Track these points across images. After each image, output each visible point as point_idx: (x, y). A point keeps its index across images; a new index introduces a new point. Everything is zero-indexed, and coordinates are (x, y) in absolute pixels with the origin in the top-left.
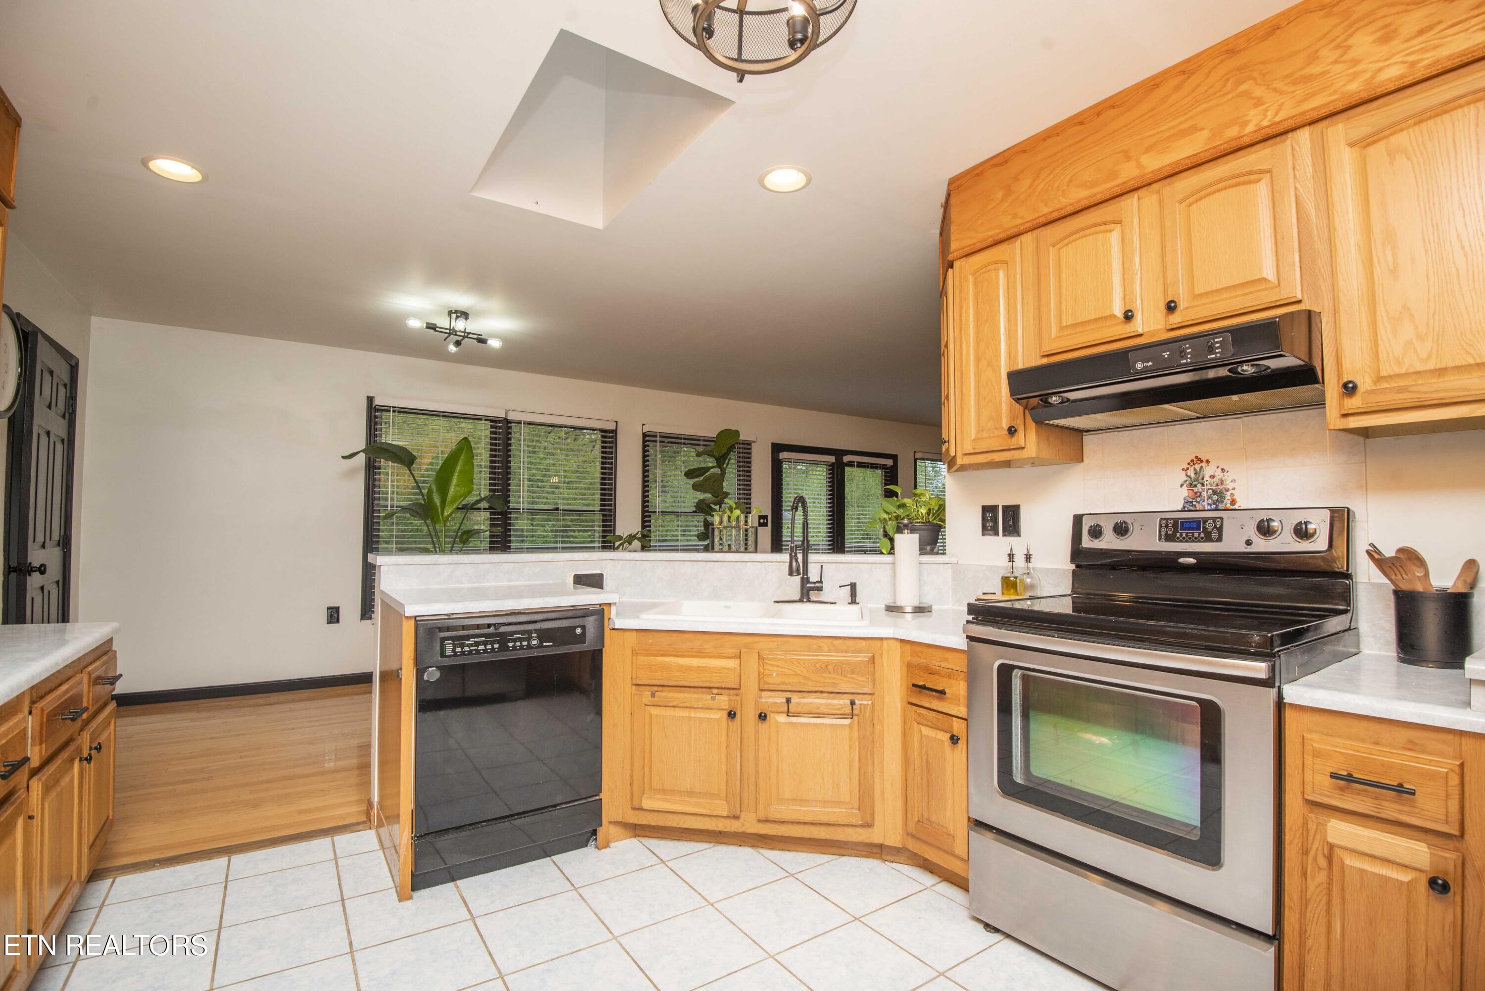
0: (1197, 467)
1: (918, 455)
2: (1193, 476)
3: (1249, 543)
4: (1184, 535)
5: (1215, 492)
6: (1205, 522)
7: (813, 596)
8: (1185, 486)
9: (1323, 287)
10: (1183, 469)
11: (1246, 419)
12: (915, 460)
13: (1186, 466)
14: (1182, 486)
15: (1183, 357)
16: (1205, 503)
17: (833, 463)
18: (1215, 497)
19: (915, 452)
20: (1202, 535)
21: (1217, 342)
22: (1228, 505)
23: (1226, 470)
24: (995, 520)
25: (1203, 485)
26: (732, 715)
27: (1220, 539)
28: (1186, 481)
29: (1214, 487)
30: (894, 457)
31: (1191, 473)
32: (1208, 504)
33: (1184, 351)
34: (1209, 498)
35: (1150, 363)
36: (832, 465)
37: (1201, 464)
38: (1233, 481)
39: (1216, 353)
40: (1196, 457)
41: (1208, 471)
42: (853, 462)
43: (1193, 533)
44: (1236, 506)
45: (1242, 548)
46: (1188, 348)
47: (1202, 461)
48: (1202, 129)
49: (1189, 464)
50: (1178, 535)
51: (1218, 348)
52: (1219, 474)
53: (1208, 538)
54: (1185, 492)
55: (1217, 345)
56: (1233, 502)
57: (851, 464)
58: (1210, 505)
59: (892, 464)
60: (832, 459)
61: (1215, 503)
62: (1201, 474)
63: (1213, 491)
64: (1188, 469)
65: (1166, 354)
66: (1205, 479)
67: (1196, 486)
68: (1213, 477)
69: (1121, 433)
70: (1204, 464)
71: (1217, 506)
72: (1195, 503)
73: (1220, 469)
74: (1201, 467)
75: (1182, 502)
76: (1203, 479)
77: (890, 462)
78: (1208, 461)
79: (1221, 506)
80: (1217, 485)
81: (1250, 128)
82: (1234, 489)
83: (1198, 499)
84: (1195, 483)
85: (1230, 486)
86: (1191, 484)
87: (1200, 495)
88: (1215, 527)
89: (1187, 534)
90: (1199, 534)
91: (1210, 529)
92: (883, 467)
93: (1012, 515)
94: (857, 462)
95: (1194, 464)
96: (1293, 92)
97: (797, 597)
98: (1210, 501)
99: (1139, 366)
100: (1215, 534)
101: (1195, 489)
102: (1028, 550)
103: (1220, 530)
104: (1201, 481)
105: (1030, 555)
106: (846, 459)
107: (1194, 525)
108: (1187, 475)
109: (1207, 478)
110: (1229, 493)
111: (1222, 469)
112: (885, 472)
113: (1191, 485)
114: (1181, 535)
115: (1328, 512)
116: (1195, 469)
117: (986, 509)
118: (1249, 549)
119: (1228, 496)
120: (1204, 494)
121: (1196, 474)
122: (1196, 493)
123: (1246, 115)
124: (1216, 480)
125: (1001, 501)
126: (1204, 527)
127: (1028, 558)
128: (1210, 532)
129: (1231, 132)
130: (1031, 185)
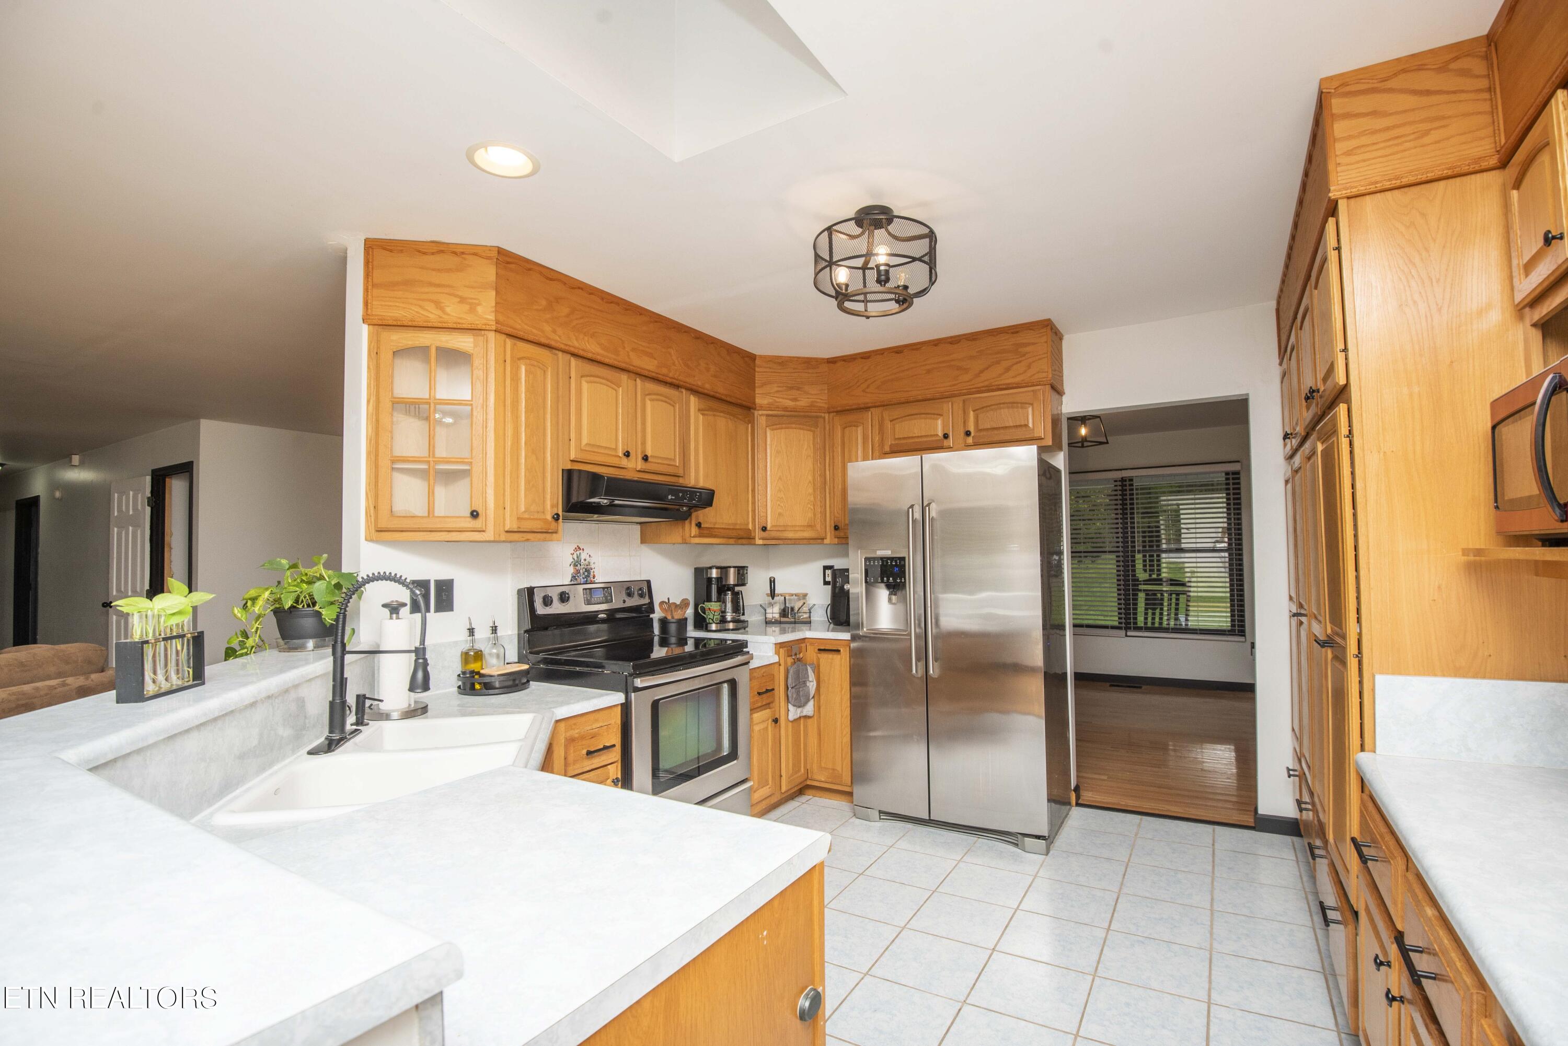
0: (578, 552)
2: (576, 559)
3: (624, 602)
5: (586, 570)
6: (600, 590)
8: (572, 566)
10: (571, 554)
11: (599, 525)
13: (573, 552)
14: (570, 565)
16: (581, 577)
18: (586, 574)
20: (601, 599)
22: (596, 579)
23: (591, 555)
24: (427, 593)
25: (580, 565)
27: (611, 601)
28: (572, 562)
29: (585, 567)
31: (575, 556)
32: (583, 578)
34: (584, 574)
35: (674, 497)
38: (594, 563)
40: (578, 546)
41: (584, 556)
44: (600, 580)
47: (580, 549)
49: (574, 550)
52: (588, 558)
53: (604, 600)
54: (571, 572)
56: (594, 577)
61: (586, 577)
62: (580, 558)
64: (573, 554)
67: (577, 566)
68: (585, 560)
70: (581, 551)
71: (586, 579)
72: (576, 577)
73: (588, 554)
74: (580, 553)
75: (569, 578)
76: (580, 561)
78: (583, 550)
80: (587, 565)
82: (595, 568)
83: (578, 575)
84: (577, 564)
85: (593, 566)
88: (609, 593)
89: (594, 598)
91: (607, 595)
93: (445, 590)
96: (684, 369)
98: (584, 576)
99: (670, 497)
100: (609, 598)
101: (577, 569)
103: (611, 595)
108: (573, 558)
109: (582, 560)
110: (592, 571)
113: (575, 565)
115: (644, 583)
116: (577, 554)
117: (413, 584)
118: (625, 605)
119: (592, 574)
120: (581, 571)
121: (577, 557)
122: (576, 572)
123: (670, 366)
124: (587, 562)
125: (434, 576)
126: (600, 593)
127: (494, 629)
128: (607, 597)
129: (664, 371)
130: (568, 316)
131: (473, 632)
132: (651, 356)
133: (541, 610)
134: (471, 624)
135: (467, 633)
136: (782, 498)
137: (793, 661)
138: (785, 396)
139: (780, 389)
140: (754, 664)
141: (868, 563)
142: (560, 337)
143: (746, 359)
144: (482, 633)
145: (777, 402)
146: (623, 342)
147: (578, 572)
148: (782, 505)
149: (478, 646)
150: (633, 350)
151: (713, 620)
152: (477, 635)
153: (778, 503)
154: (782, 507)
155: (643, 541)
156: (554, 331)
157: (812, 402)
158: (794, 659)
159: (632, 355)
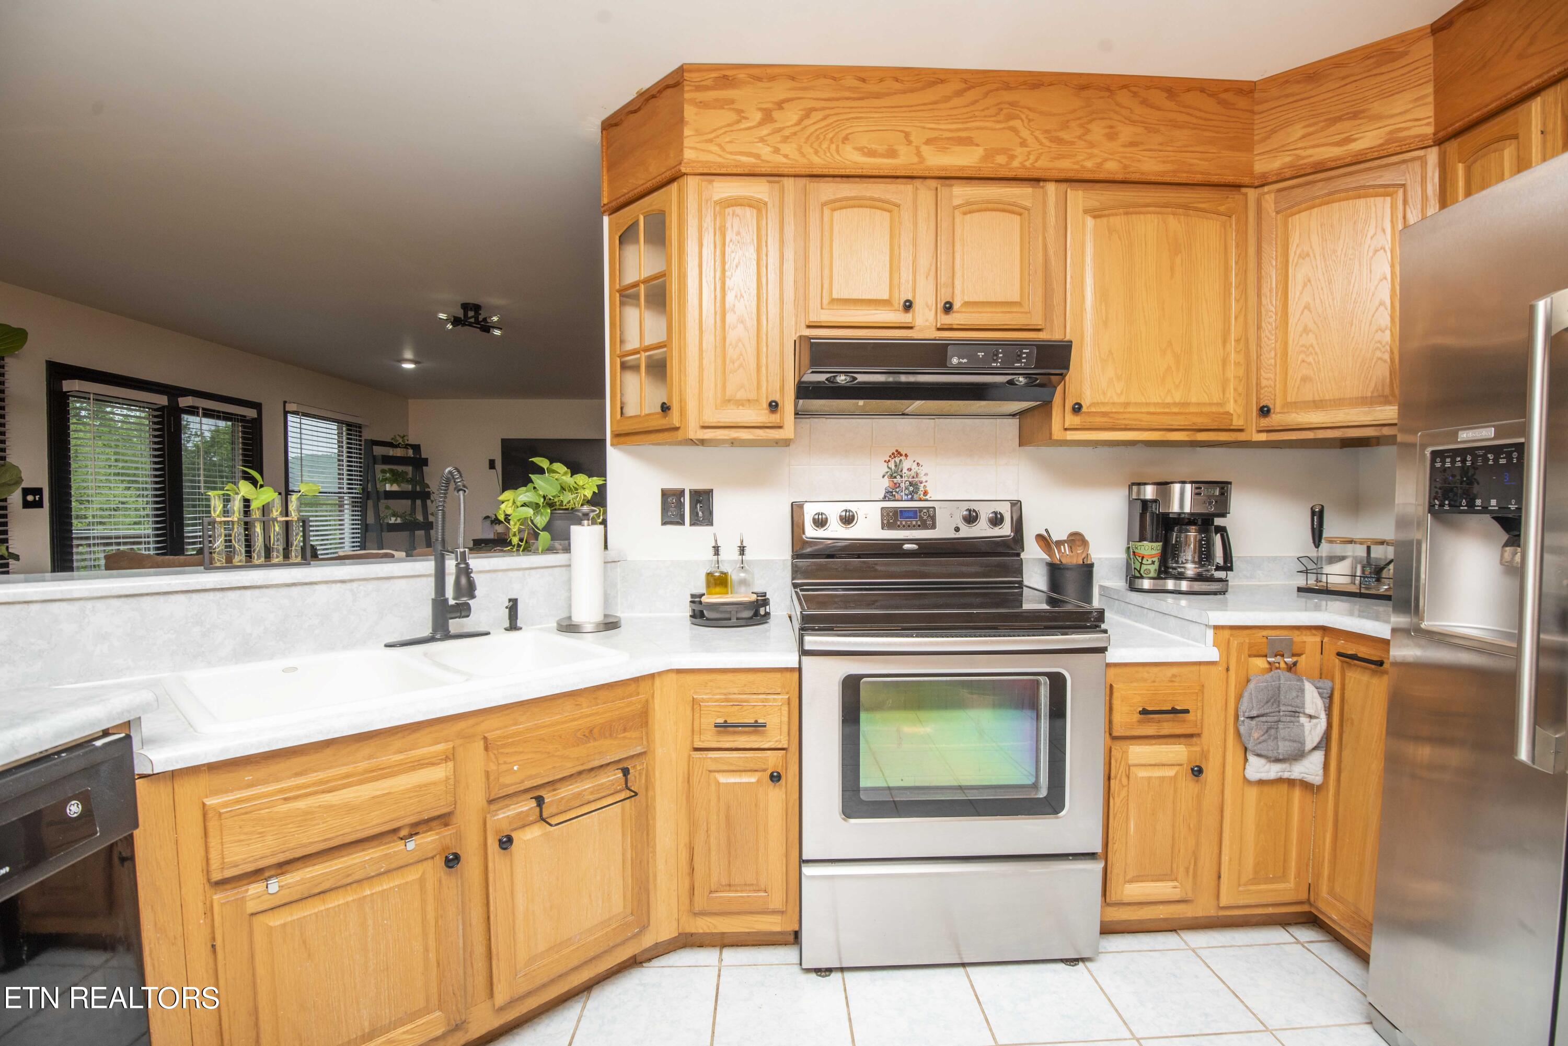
0: (897, 460)
1: (289, 407)
2: (893, 467)
3: (957, 529)
4: (904, 523)
5: (911, 484)
6: (920, 511)
7: (455, 625)
8: (886, 477)
9: (1055, 322)
10: (885, 461)
11: (937, 420)
12: (286, 413)
13: (887, 458)
14: (884, 476)
15: (995, 361)
16: (903, 494)
17: (164, 407)
18: (911, 489)
19: (285, 402)
20: (919, 523)
21: (1025, 353)
22: (922, 496)
23: (921, 464)
24: (681, 505)
25: (901, 477)
26: (452, 861)
27: (933, 527)
28: (887, 472)
29: (910, 480)
30: (257, 406)
31: (892, 465)
32: (905, 494)
33: (997, 355)
34: (907, 488)
35: (965, 361)
36: (161, 409)
37: (901, 458)
38: (926, 474)
39: (1022, 363)
40: (897, 451)
41: (906, 464)
42: (198, 408)
43: (911, 521)
44: (927, 497)
45: (952, 534)
46: (1001, 353)
47: (901, 455)
48: (977, 145)
49: (890, 456)
50: (899, 523)
51: (1024, 358)
52: (915, 468)
53: (924, 526)
54: (886, 483)
55: (1024, 356)
56: (926, 493)
57: (192, 411)
58: (907, 495)
59: (256, 416)
60: (163, 400)
61: (911, 494)
62: (900, 467)
63: (910, 483)
64: (889, 461)
65: (981, 354)
66: (903, 472)
67: (895, 477)
68: (910, 470)
69: (829, 420)
70: (903, 458)
71: (912, 497)
72: (894, 493)
73: (916, 463)
74: (901, 461)
75: (884, 492)
76: (901, 471)
77: (251, 413)
78: (906, 456)
79: (916, 497)
80: (913, 477)
81: (1016, 164)
82: (926, 482)
83: (897, 490)
84: (894, 475)
85: (924, 479)
86: (891, 475)
87: (899, 486)
88: (929, 516)
89: (906, 522)
90: (917, 522)
91: (925, 518)
92: (242, 419)
93: (702, 499)
94: (203, 409)
95: (895, 457)
96: (1050, 147)
97: (427, 632)
98: (907, 492)
99: (955, 361)
100: (929, 522)
101: (895, 480)
102: (742, 542)
103: (933, 518)
104: (900, 473)
105: (744, 547)
106: (184, 402)
107: (911, 515)
108: (888, 467)
109: (905, 470)
110: (922, 485)
111: (918, 464)
112: (243, 427)
113: (892, 477)
114: (901, 523)
115: (1008, 504)
116: (895, 462)
117: (665, 494)
118: (958, 535)
119: (922, 488)
120: (903, 485)
121: (896, 466)
122: (895, 484)
123: (1014, 150)
124: (912, 473)
125: (688, 485)
126: (920, 516)
127: (742, 550)
128: (925, 521)
129: (1001, 159)
130: (799, 122)
131: (718, 551)
132: (968, 142)
133: (811, 532)
134: (716, 541)
135: (712, 551)
136: (1312, 346)
137: (1267, 666)
138: (1323, 141)
139: (1311, 129)
140: (1113, 656)
141: (1438, 465)
142: (786, 156)
143: (1224, 96)
144: (729, 554)
145: (1303, 158)
146: (907, 135)
147: (897, 485)
148: (1310, 359)
149: (724, 568)
150: (928, 142)
151: (1139, 572)
152: (724, 555)
153: (1302, 356)
154: (1310, 364)
155: (1023, 441)
156: (777, 151)
157: (1391, 132)
158: (1269, 663)
159: (926, 150)
